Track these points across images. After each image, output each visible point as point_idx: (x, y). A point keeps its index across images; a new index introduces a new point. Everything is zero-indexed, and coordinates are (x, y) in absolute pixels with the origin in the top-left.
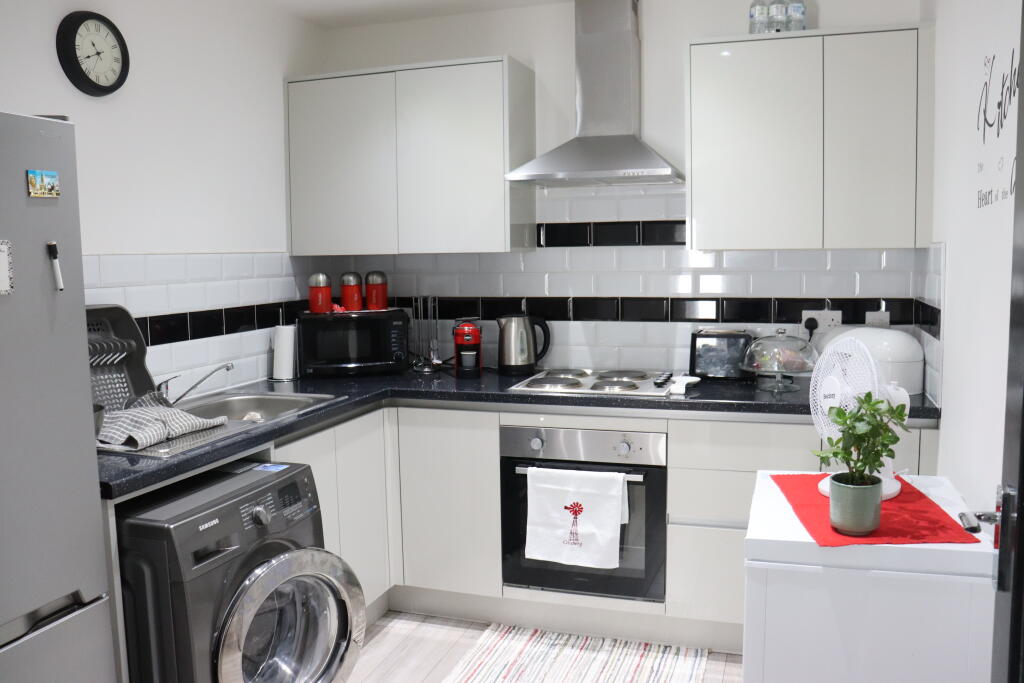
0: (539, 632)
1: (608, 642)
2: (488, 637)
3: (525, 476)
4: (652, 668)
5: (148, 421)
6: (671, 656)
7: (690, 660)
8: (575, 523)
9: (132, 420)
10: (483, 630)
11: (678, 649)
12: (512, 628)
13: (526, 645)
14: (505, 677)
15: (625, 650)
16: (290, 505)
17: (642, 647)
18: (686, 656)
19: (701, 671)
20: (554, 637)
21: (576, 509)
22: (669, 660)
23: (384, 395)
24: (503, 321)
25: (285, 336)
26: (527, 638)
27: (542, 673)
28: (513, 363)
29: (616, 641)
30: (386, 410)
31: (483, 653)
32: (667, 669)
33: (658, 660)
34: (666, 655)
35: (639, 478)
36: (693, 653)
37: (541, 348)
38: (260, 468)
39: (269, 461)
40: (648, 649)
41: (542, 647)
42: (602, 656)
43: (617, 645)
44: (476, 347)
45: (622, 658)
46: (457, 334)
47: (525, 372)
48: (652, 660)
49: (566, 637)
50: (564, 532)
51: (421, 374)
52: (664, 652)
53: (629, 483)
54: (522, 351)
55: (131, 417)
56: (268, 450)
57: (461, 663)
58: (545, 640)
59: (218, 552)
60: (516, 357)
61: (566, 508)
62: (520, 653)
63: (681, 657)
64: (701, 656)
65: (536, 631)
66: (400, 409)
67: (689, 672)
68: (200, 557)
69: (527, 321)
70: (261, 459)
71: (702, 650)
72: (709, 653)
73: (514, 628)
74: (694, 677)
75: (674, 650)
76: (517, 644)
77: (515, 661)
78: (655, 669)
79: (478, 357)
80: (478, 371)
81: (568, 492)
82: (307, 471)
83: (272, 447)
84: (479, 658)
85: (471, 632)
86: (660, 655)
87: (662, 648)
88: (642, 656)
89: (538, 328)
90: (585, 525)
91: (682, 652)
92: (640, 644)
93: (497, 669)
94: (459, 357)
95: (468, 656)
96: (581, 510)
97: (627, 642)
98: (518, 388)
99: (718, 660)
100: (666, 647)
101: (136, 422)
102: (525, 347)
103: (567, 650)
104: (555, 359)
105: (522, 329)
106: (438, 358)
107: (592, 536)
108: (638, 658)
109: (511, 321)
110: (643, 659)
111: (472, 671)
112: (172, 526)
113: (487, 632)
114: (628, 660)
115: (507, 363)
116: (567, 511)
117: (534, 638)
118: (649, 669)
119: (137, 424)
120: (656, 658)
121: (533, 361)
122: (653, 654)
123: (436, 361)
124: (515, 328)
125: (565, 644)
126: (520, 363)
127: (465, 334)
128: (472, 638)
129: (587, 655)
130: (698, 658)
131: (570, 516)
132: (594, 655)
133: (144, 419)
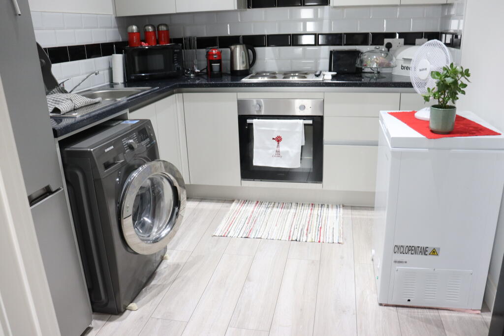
0: (259, 202)
1: (294, 205)
2: (234, 206)
3: (252, 124)
4: (318, 214)
5: (63, 100)
6: (325, 208)
7: (335, 210)
8: (278, 146)
9: (53, 100)
10: (232, 203)
11: (328, 206)
12: (246, 201)
13: (254, 209)
14: (248, 223)
15: (303, 207)
16: (144, 140)
17: (311, 205)
18: (332, 208)
19: (341, 215)
20: (267, 204)
21: (278, 140)
22: (325, 211)
23: (175, 87)
24: (233, 47)
25: (118, 60)
26: (254, 205)
27: (265, 220)
28: (238, 69)
29: (297, 204)
30: (177, 95)
31: (234, 213)
32: (325, 215)
33: (319, 211)
34: (323, 208)
35: (310, 122)
36: (335, 207)
37: (252, 61)
38: (124, 122)
39: (127, 120)
40: (313, 206)
41: (262, 209)
42: (293, 211)
43: (299, 205)
44: (219, 61)
45: (302, 211)
46: (208, 55)
47: (245, 73)
48: (317, 211)
49: (273, 204)
50: (272, 151)
51: (189, 78)
52: (322, 207)
53: (305, 125)
54: (243, 62)
55: (52, 98)
56: (126, 114)
57: (225, 218)
58: (263, 205)
59: (114, 164)
60: (240, 66)
61: (273, 139)
62: (253, 212)
63: (330, 209)
64: (339, 208)
65: (258, 202)
66: (184, 94)
67: (335, 215)
68: (107, 166)
69: (245, 48)
70: (123, 118)
71: (339, 205)
72: (343, 206)
73: (247, 201)
74: (338, 217)
75: (326, 206)
76: (250, 208)
77: (251, 216)
78: (319, 214)
79: (220, 66)
80: (221, 74)
81: (273, 131)
82: (148, 122)
83: (128, 112)
84: (233, 215)
85: (225, 205)
86: (320, 208)
87: (320, 206)
88: (312, 209)
89: (250, 51)
90: (283, 147)
91: (330, 206)
92: (309, 204)
93: (243, 220)
94: (211, 67)
95: (227, 216)
96: (281, 139)
97: (303, 204)
98: (245, 80)
99: (347, 209)
100: (322, 205)
101: (56, 101)
102: (245, 60)
103: (275, 209)
104: (258, 67)
105: (243, 51)
106: (198, 69)
107: (287, 152)
108: (310, 211)
109: (237, 47)
110: (312, 211)
111: (231, 222)
112: (92, 150)
113: (234, 204)
114: (306, 212)
115: (235, 69)
116: (274, 140)
117: (258, 205)
118: (316, 215)
119: (57, 102)
120: (318, 210)
121: (248, 68)
122: (316, 208)
123: (197, 71)
124: (239, 51)
125: (273, 207)
126: (242, 69)
127: (213, 55)
128: (227, 207)
129: (285, 211)
130: (338, 209)
131: (275, 143)
132: (289, 210)
133: (60, 99)
